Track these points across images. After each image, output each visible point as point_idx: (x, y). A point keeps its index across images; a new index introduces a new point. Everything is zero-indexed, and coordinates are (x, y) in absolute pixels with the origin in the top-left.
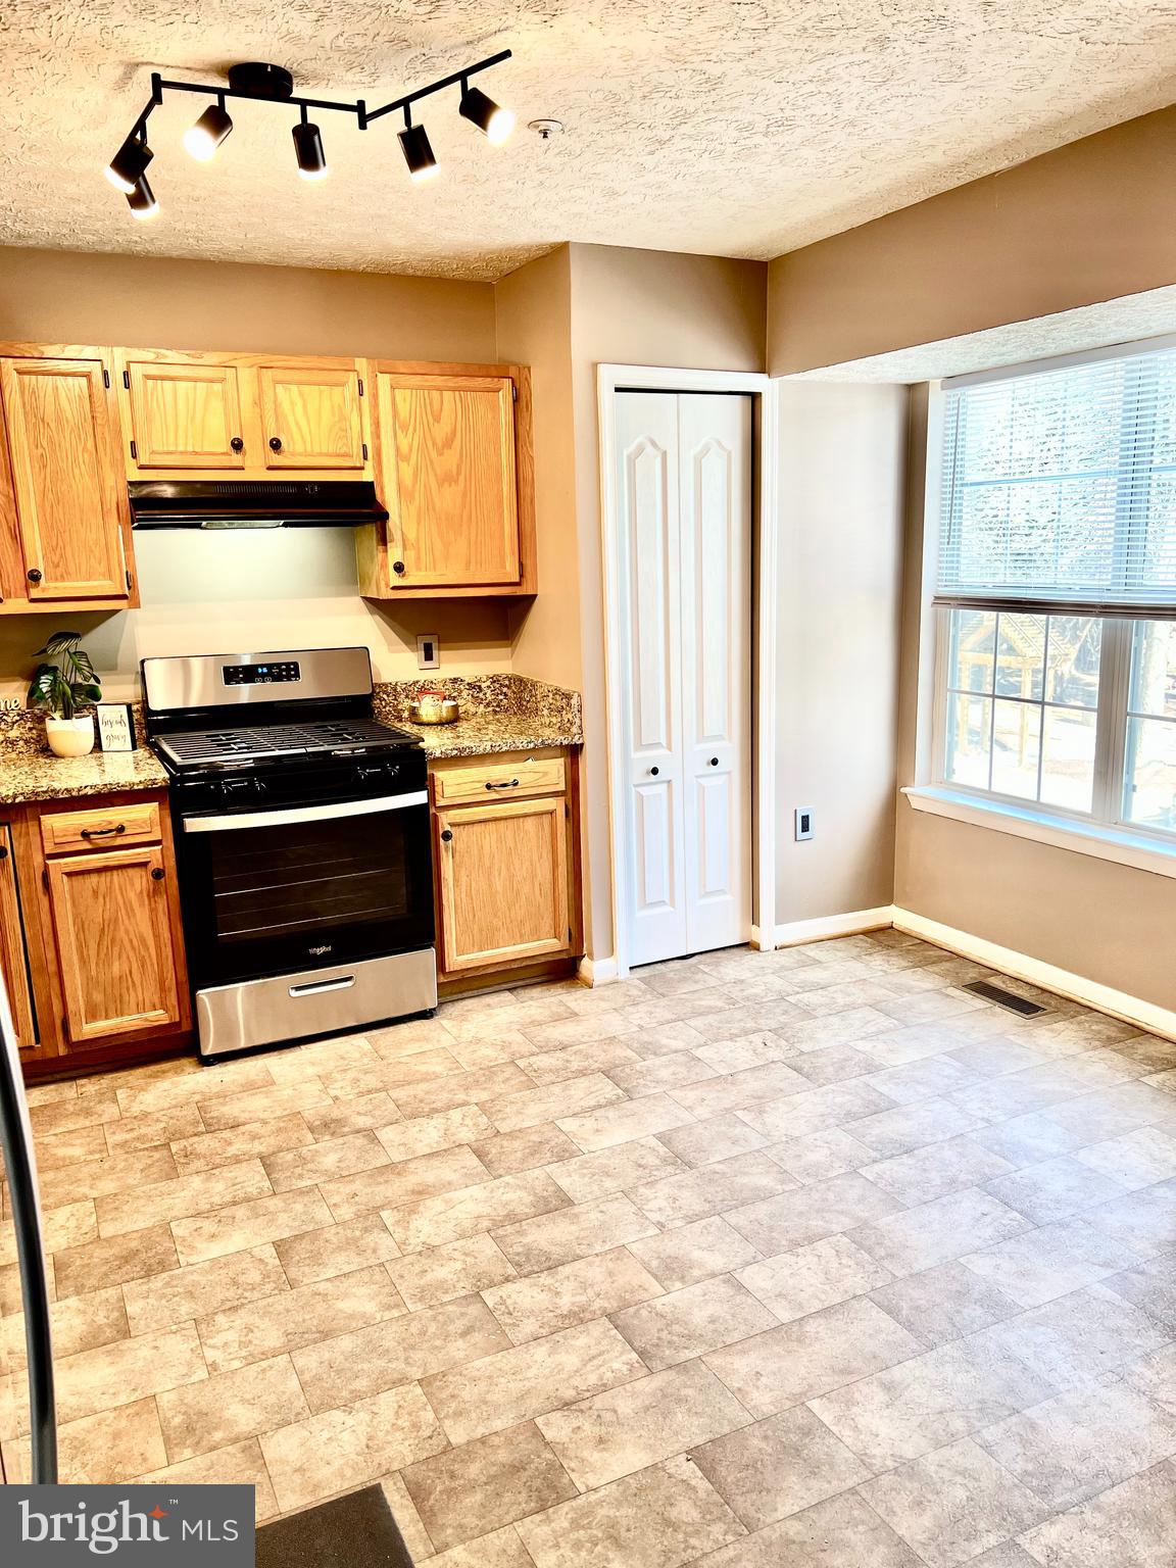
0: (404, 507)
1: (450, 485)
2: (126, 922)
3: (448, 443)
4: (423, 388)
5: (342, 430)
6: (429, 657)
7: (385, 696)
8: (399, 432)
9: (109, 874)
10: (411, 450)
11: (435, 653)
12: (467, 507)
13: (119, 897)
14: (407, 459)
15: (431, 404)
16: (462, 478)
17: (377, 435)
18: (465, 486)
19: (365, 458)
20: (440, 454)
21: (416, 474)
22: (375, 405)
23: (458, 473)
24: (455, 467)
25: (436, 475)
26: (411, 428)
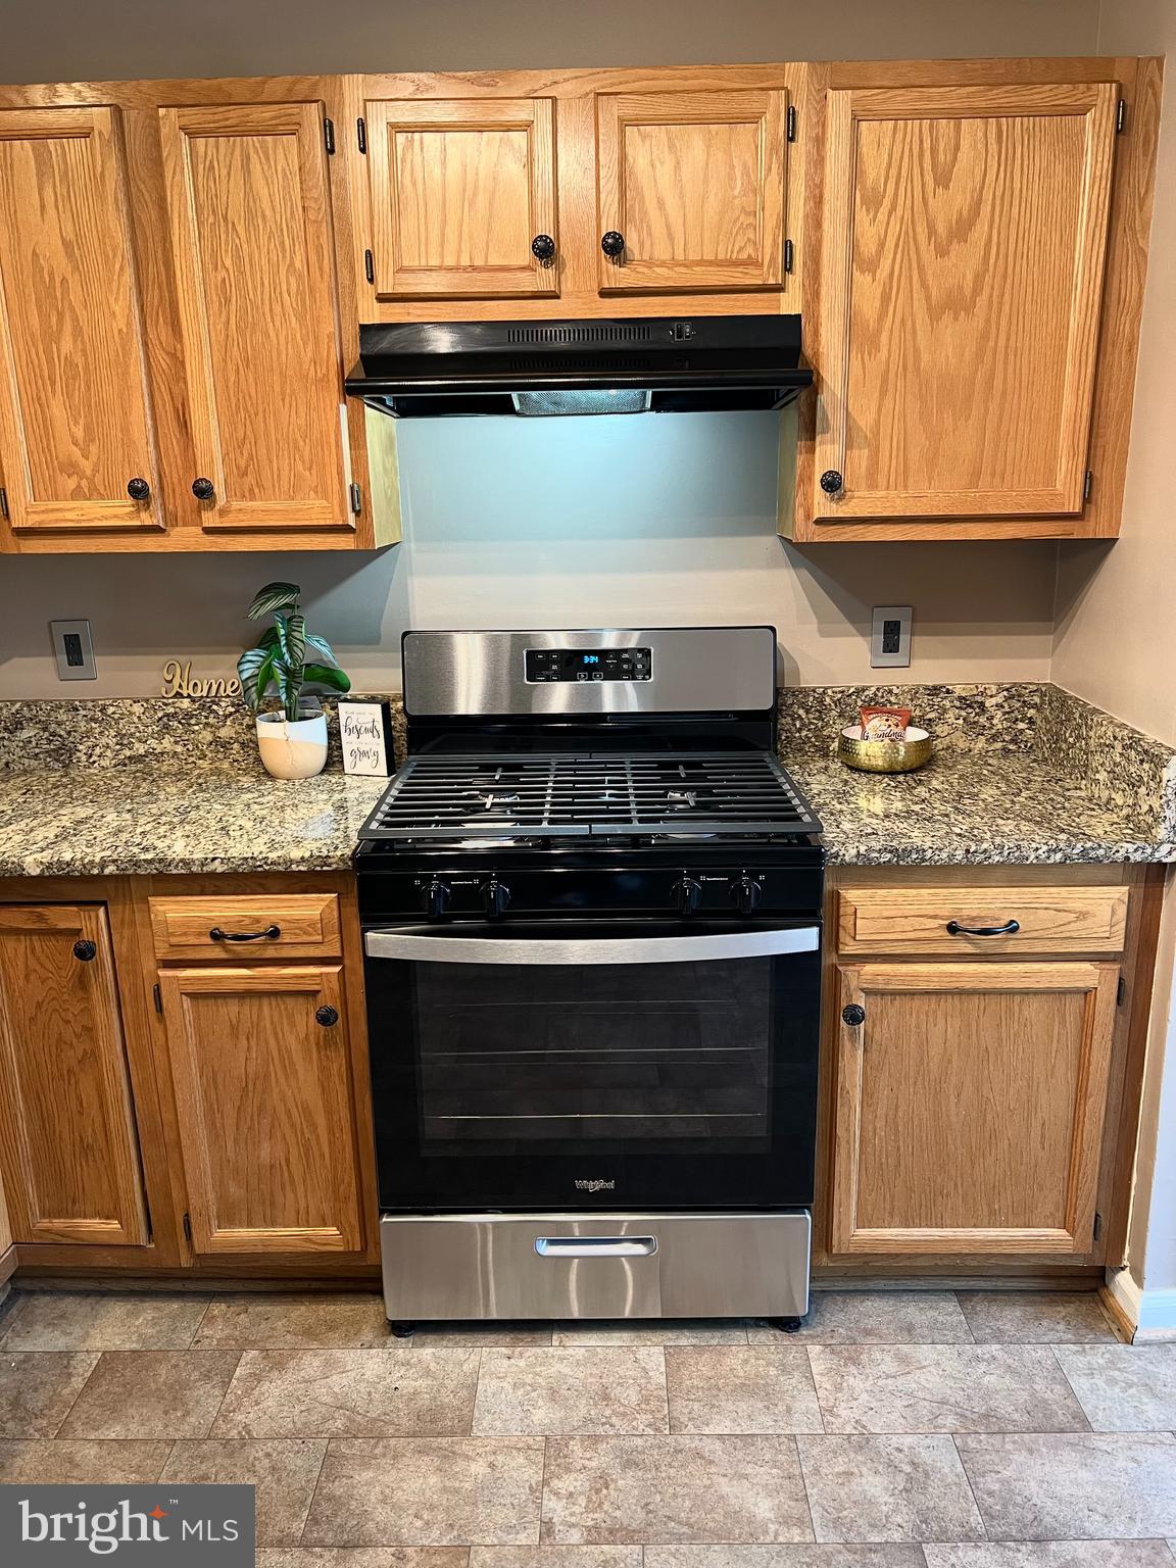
0: (856, 363)
1: (956, 319)
2: (282, 1081)
3: (962, 229)
4: (918, 115)
5: (748, 214)
6: (891, 646)
7: (801, 712)
8: (861, 215)
9: (255, 1002)
10: (882, 245)
11: (904, 639)
12: (988, 358)
13: (272, 1041)
14: (871, 267)
15: (934, 151)
16: (982, 301)
17: (815, 222)
18: (988, 321)
19: (788, 268)
20: (942, 252)
21: (885, 299)
22: (818, 161)
23: (977, 290)
24: (970, 277)
25: (928, 298)
26: (887, 202)
